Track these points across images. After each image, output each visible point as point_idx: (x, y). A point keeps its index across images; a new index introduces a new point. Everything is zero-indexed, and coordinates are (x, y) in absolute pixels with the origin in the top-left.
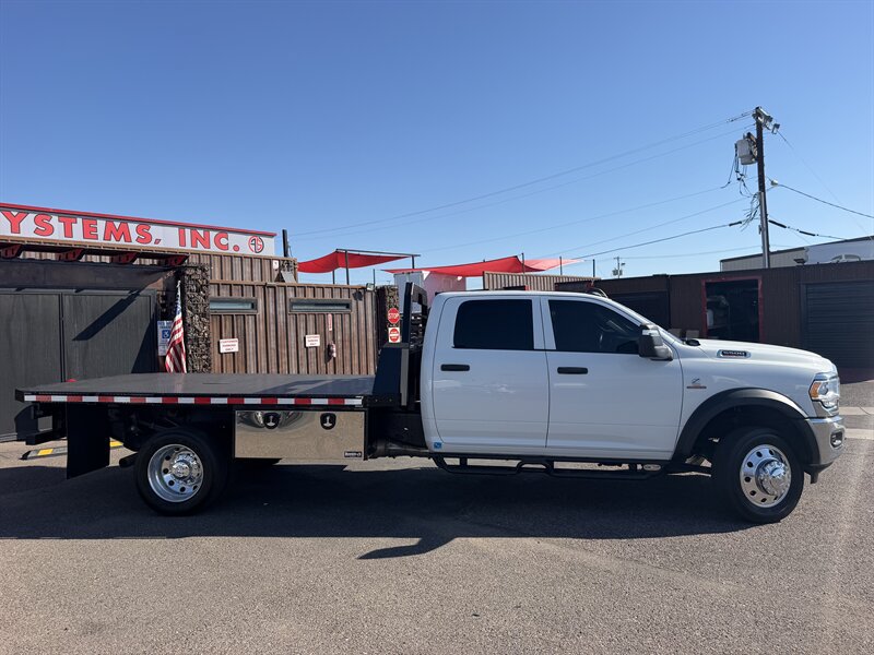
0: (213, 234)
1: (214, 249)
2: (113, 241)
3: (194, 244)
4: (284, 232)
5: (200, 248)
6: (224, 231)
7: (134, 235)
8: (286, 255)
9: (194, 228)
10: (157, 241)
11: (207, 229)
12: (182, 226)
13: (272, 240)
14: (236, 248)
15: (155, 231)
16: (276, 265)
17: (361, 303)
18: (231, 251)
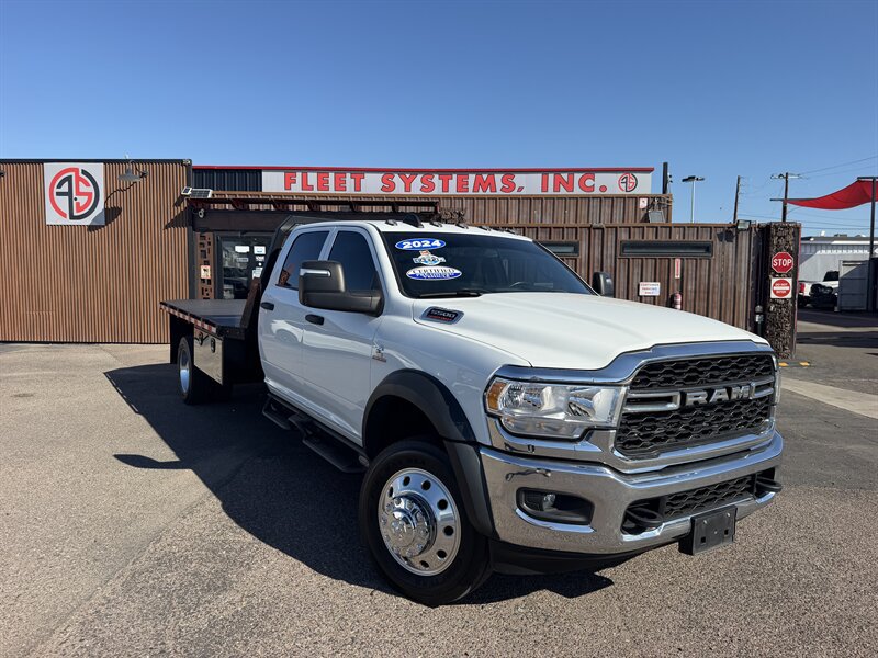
0: (577, 176)
1: (577, 191)
2: (481, 192)
3: (556, 189)
4: (665, 165)
5: (563, 191)
6: (591, 172)
7: (499, 185)
8: (665, 191)
9: (557, 172)
10: (520, 189)
11: (572, 171)
12: (545, 172)
13: (649, 176)
14: (603, 188)
15: (519, 179)
16: (643, 204)
17: (730, 246)
18: (597, 192)
